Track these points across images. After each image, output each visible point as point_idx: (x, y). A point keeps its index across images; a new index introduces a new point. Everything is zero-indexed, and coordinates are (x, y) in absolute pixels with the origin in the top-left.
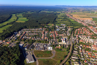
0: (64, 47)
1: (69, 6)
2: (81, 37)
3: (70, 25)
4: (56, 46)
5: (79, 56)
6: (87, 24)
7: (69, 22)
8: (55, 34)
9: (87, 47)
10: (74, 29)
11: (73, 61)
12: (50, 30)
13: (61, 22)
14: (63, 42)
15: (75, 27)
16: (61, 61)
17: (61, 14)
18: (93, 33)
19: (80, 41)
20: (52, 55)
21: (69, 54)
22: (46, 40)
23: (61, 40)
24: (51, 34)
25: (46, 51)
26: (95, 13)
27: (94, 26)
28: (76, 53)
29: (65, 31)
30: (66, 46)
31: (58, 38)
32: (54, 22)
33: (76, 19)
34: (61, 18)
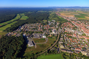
0: (54, 36)
1: (58, 7)
2: (65, 29)
3: (58, 21)
4: (48, 35)
5: (64, 41)
6: (70, 20)
7: (58, 18)
8: (47, 27)
9: (70, 35)
10: (61, 24)
11: (60, 45)
12: (44, 24)
13: (52, 19)
14: (53, 32)
15: (62, 22)
16: (52, 45)
17: (53, 13)
18: (75, 26)
19: (65, 31)
20: (45, 41)
21: (57, 40)
22: (42, 32)
23: (52, 31)
24: (45, 27)
25: (41, 39)
26: (77, 12)
27: (75, 21)
28: (62, 39)
29: (54, 25)
30: (55, 35)
31: (50, 30)
32: (47, 19)
33: (62, 16)
34: (52, 16)
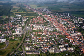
2: (34, 26)
3: (26, 15)
8: (9, 26)
10: (29, 19)
11: (25, 47)
13: (16, 13)
14: (17, 33)
18: (46, 21)
19: (34, 29)
24: (5, 26)
28: (28, 40)
30: (19, 35)
34: (17, 9)
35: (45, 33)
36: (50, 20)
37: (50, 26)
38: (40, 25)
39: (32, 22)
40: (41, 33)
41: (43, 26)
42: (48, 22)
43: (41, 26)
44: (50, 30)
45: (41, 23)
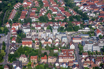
35: (67, 60)
36: (93, 6)
37: (92, 33)
38: (50, 29)
39: (19, 15)
40: (51, 60)
41: (61, 30)
42: (84, 17)
43: (55, 32)
44: (88, 47)
45: (53, 21)
